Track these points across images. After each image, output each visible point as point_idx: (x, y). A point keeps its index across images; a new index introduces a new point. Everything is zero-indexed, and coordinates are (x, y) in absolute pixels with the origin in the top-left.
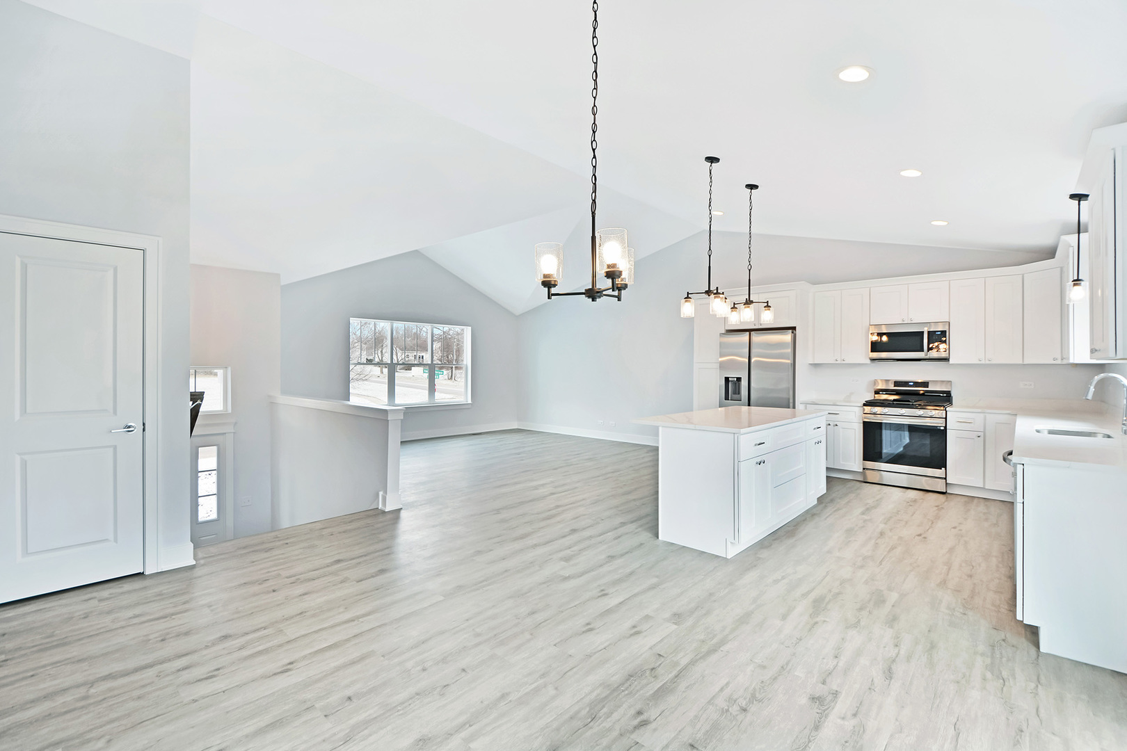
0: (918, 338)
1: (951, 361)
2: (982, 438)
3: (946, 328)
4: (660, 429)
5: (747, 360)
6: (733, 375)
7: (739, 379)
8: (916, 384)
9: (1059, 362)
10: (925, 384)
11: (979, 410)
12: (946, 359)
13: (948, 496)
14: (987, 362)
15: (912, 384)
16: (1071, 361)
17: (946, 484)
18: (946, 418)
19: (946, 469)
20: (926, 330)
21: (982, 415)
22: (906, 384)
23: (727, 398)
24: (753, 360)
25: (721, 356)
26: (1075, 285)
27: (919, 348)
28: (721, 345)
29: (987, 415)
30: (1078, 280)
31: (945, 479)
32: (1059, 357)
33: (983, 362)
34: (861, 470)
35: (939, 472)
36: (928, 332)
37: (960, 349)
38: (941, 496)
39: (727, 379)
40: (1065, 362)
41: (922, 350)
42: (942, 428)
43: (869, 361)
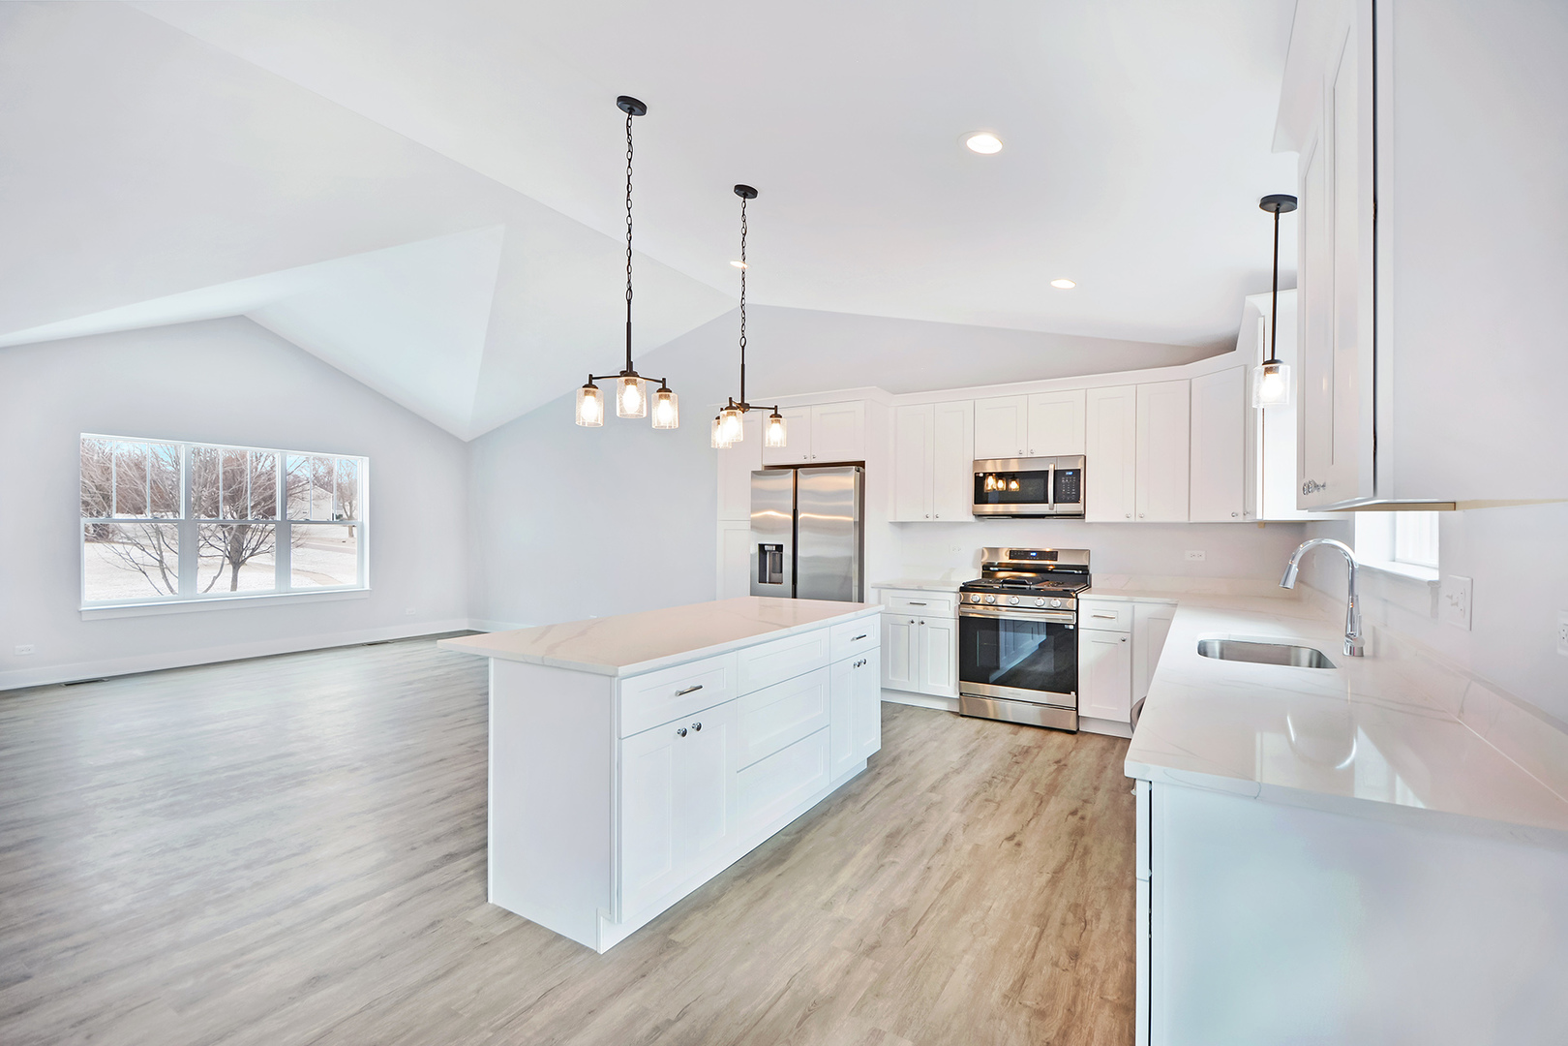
0: (1040, 481)
1: (1088, 519)
2: (1128, 642)
3: (1080, 466)
4: (492, 663)
5: (791, 517)
6: (771, 540)
7: (779, 548)
8: (1041, 555)
9: (1240, 519)
10: (1053, 555)
11: (1125, 598)
12: (1080, 516)
13: (1081, 738)
14: (1139, 520)
15: (1034, 554)
16: (1259, 517)
17: (1078, 717)
18: (1077, 611)
19: (1077, 694)
20: (1051, 468)
21: (1129, 605)
22: (1025, 554)
23: (762, 580)
24: (800, 516)
25: (753, 511)
26: (1267, 370)
27: (1042, 498)
28: (756, 493)
29: (1137, 606)
30: (1273, 361)
31: (1077, 709)
32: (1240, 511)
33: (1132, 520)
34: (957, 696)
35: (1067, 699)
36: (1055, 471)
37: (1101, 500)
38: (1069, 738)
39: (762, 547)
40: (1248, 519)
41: (1046, 501)
42: (1071, 627)
43: (972, 519)
